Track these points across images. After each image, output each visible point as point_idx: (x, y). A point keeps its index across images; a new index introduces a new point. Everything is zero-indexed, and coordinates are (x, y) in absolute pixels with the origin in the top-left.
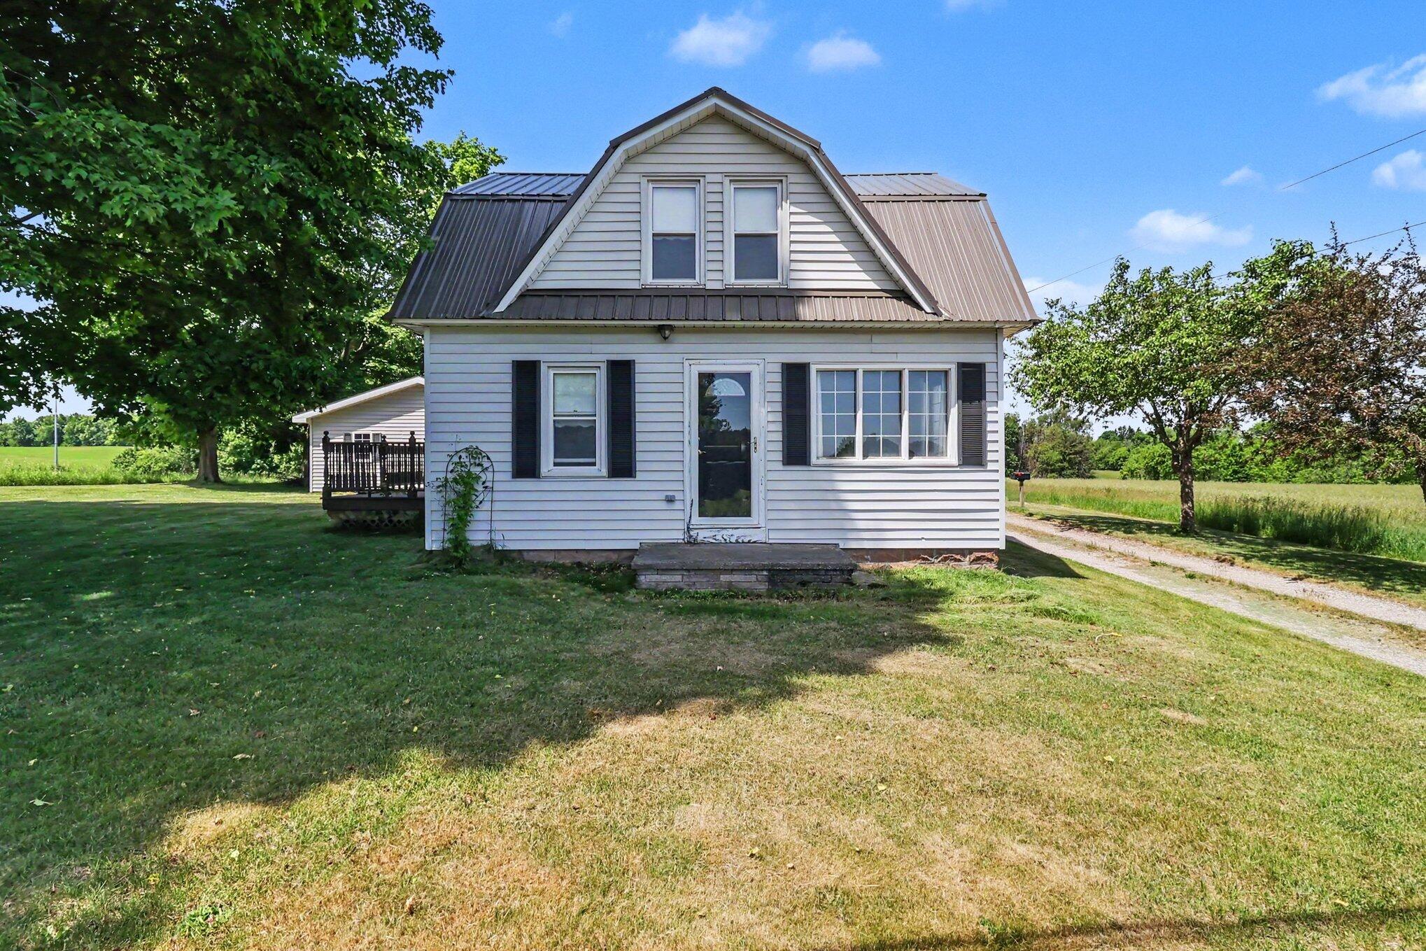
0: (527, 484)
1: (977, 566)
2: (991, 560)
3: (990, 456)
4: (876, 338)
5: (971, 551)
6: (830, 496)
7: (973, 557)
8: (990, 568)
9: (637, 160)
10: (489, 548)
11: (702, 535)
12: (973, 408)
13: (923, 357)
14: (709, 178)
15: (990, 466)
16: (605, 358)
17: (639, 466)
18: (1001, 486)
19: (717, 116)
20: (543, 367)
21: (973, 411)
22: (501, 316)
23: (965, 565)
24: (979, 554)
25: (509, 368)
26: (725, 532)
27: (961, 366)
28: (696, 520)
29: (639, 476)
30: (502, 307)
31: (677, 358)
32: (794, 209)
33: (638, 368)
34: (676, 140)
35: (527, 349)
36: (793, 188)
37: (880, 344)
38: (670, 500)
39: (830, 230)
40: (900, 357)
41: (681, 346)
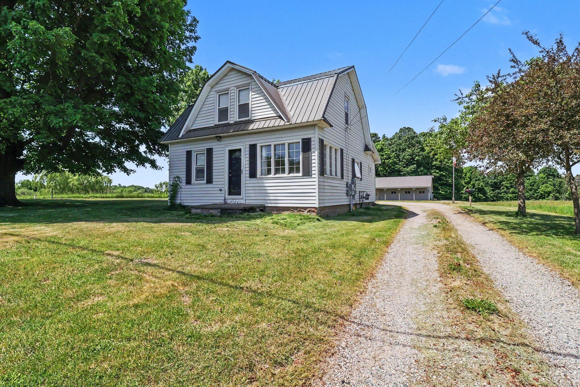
0: (189, 186)
1: (309, 214)
2: (314, 211)
3: (313, 172)
4: (276, 133)
5: (307, 208)
6: (263, 188)
7: (308, 210)
8: (313, 215)
9: (214, 87)
10: (180, 205)
11: (228, 201)
12: (306, 155)
13: (291, 138)
14: (231, 88)
15: (313, 176)
16: (205, 148)
17: (214, 180)
18: (316, 183)
19: (233, 69)
20: (193, 152)
21: (307, 156)
22: (181, 138)
23: (306, 213)
24: (310, 209)
25: (185, 153)
26: (235, 201)
27: (303, 139)
28: (227, 197)
29: (214, 183)
30: (180, 136)
31: (224, 146)
32: (253, 94)
33: (214, 150)
34: (223, 79)
35: (189, 148)
36: (253, 87)
37: (277, 135)
38: (221, 190)
39: (263, 98)
40: (284, 139)
41: (224, 142)
